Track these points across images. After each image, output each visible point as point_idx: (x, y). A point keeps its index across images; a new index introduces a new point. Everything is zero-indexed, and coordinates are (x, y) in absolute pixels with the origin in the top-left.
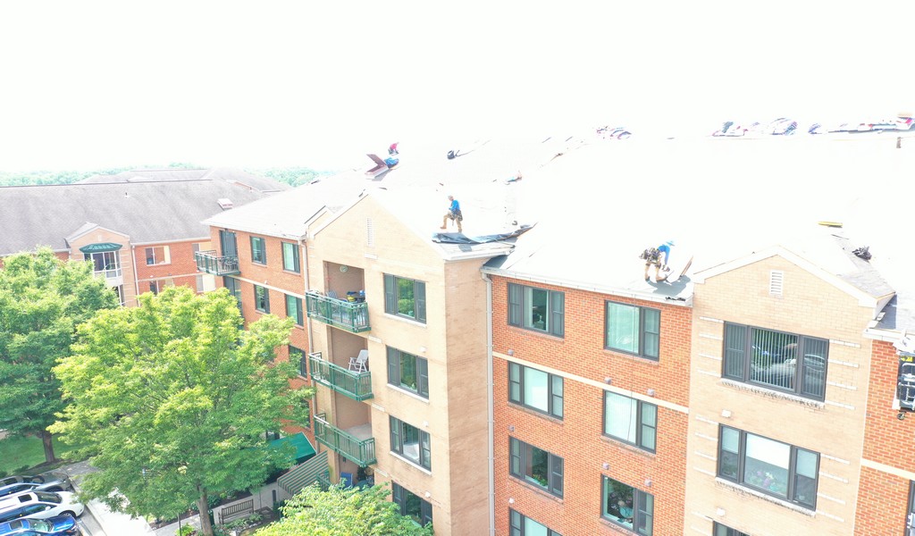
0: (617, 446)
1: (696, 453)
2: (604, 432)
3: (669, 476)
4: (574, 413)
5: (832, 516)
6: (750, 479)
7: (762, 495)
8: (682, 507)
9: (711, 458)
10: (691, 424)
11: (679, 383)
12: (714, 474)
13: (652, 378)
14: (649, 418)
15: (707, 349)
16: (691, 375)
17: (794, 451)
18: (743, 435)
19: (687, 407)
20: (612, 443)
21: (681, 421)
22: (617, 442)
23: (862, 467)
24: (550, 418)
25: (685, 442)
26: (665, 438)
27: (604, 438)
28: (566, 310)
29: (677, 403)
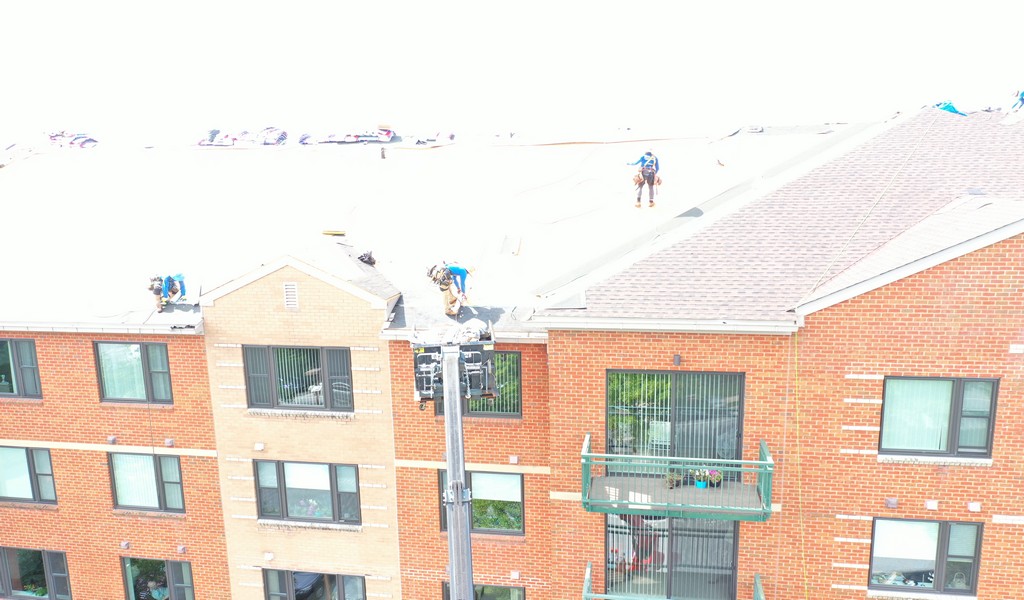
0: (136, 516)
1: (232, 499)
2: (116, 504)
3: (205, 534)
4: (72, 491)
5: (377, 525)
6: (294, 511)
7: (308, 524)
8: (225, 564)
9: (249, 500)
10: (222, 468)
11: (201, 425)
12: (256, 517)
13: (168, 425)
14: (171, 473)
15: (227, 379)
16: (214, 412)
17: (333, 469)
18: (280, 466)
19: (214, 449)
20: (129, 515)
21: (210, 466)
22: (135, 512)
23: (397, 468)
24: (37, 505)
25: (218, 490)
26: (194, 491)
27: (118, 511)
28: (40, 362)
29: (202, 448)
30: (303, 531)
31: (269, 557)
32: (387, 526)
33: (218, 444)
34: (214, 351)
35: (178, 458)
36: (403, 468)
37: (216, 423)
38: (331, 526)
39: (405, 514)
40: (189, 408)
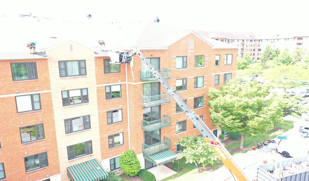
1: (56, 102)
2: (17, 112)
3: (48, 114)
8: (54, 121)
10: (53, 95)
11: (47, 83)
12: (62, 106)
13: (36, 85)
15: (54, 70)
16: (50, 79)
17: (81, 90)
18: (68, 91)
21: (49, 95)
22: (25, 113)
26: (44, 103)
29: (47, 90)
31: (66, 116)
32: (95, 101)
33: (52, 88)
34: (51, 63)
35: (39, 94)
36: (98, 87)
37: (51, 83)
38: (82, 104)
39: (99, 98)
40: (43, 79)
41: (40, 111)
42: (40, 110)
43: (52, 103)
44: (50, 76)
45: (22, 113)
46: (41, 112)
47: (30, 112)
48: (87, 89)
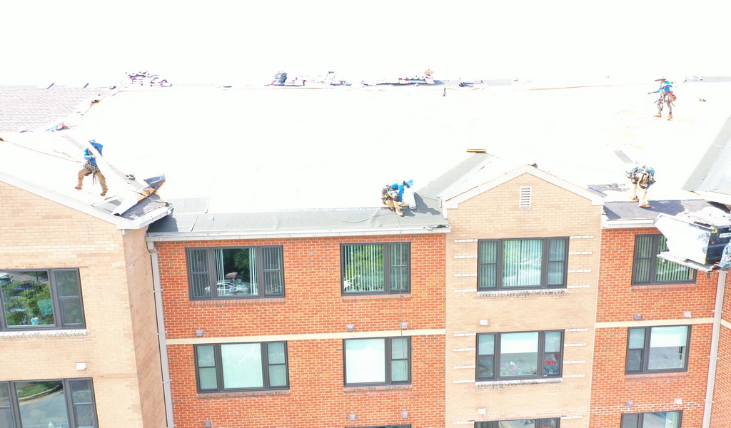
0: (366, 391)
1: (455, 367)
2: (345, 384)
3: (427, 399)
4: (305, 376)
5: (576, 376)
6: (504, 371)
7: (519, 381)
8: (442, 422)
9: (470, 367)
10: (449, 342)
11: (435, 309)
12: (474, 381)
13: (404, 311)
15: (462, 268)
16: (447, 296)
17: (542, 335)
18: (497, 337)
19: (444, 328)
21: (438, 343)
22: (365, 388)
23: (597, 329)
25: (443, 362)
26: (421, 365)
29: (432, 328)
30: (514, 388)
31: (482, 411)
32: (583, 376)
33: (448, 323)
34: (454, 246)
35: (409, 338)
36: (600, 329)
37: (448, 306)
38: (538, 380)
39: (599, 365)
40: (425, 295)
41: (404, 389)
42: (406, 386)
43: (443, 368)
44: (449, 286)
45: (356, 388)
46: (409, 392)
47: (377, 388)
48: (562, 333)
